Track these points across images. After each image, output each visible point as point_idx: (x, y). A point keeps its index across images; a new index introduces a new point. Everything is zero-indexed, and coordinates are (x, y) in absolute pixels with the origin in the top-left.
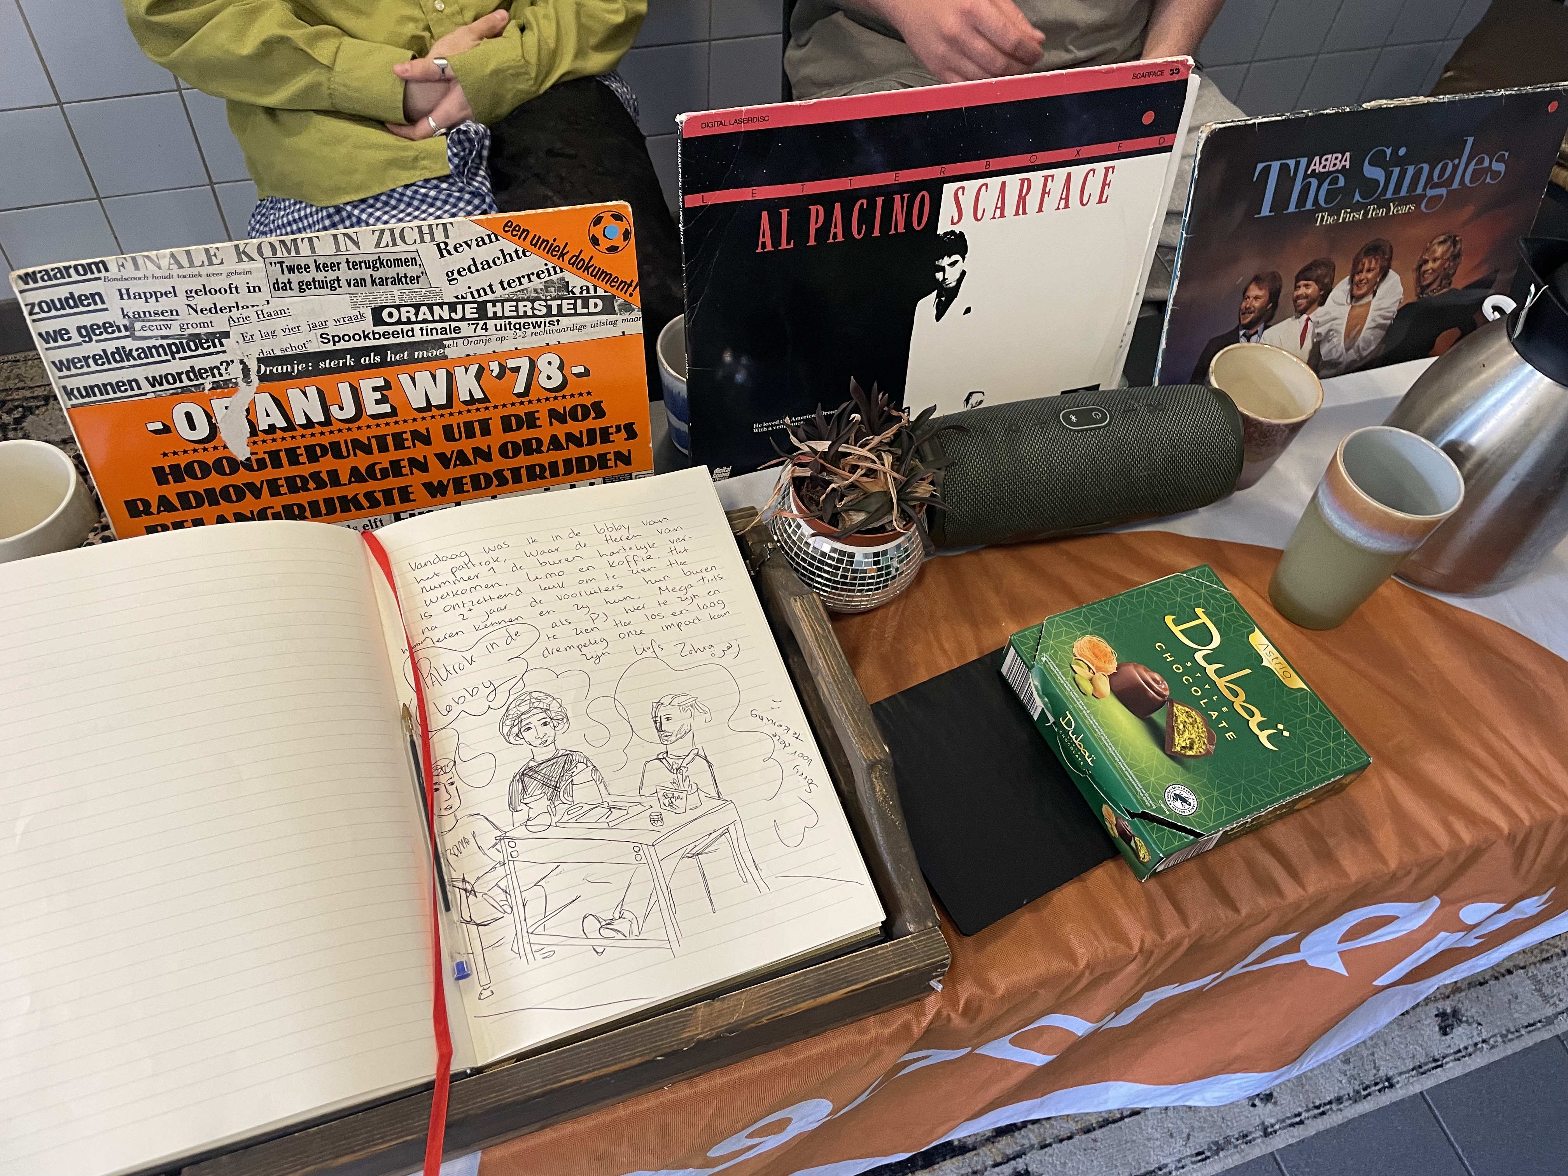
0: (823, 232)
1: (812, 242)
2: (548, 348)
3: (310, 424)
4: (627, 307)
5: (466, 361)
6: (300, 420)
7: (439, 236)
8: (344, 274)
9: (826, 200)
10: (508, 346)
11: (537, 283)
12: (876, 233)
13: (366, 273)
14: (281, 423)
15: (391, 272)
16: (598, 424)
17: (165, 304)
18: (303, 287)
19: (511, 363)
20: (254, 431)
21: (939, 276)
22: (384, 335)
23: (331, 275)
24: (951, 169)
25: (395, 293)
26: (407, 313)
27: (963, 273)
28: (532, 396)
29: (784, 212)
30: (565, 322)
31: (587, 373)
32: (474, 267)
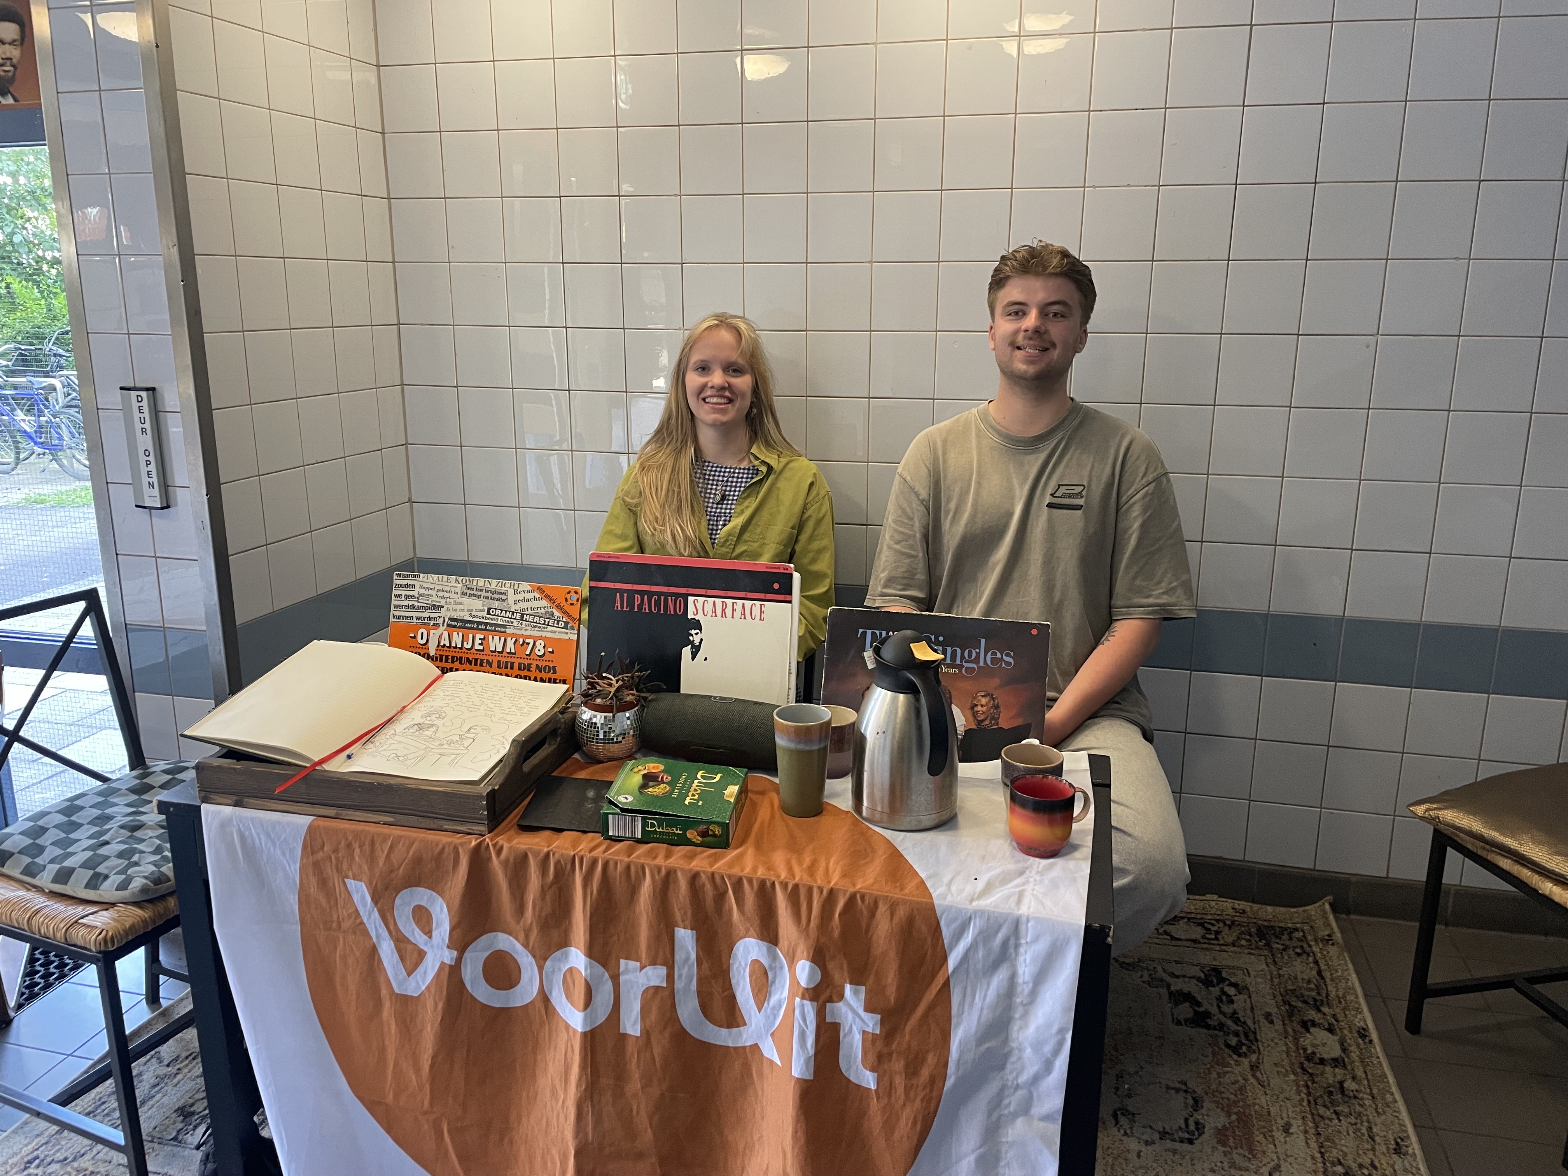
0: (640, 606)
1: (636, 610)
2: (541, 638)
3: (456, 647)
4: (572, 628)
5: (512, 635)
6: (454, 645)
7: (516, 587)
8: (484, 594)
9: (642, 593)
10: (528, 633)
11: (543, 611)
12: (662, 612)
13: (489, 595)
14: (448, 645)
15: (497, 596)
16: (553, 677)
17: (431, 592)
18: (470, 595)
19: (527, 641)
20: (438, 646)
21: (691, 638)
22: (489, 619)
23: (479, 593)
24: (691, 591)
25: (496, 604)
26: (498, 612)
27: (702, 640)
28: (531, 657)
29: (625, 595)
30: (550, 628)
31: (553, 652)
32: (524, 600)
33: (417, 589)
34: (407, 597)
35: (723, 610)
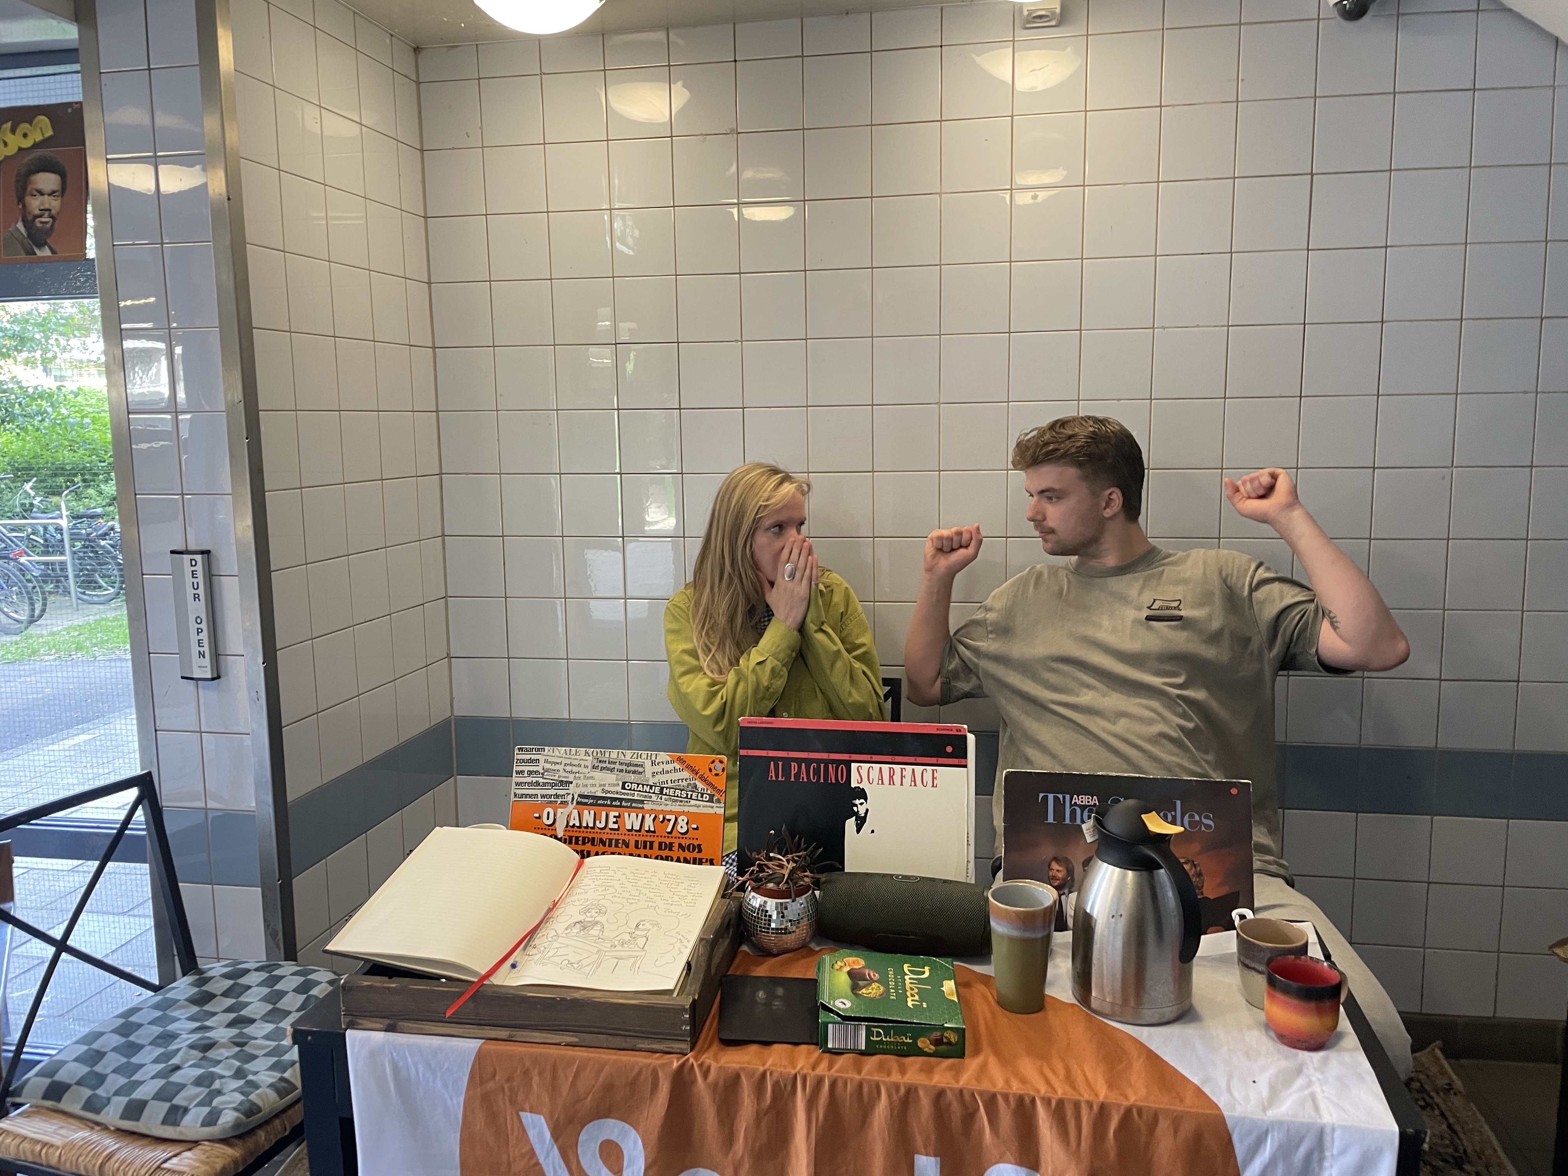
0: (798, 775)
1: (793, 779)
2: (683, 813)
3: (587, 827)
4: (719, 801)
5: (651, 811)
6: (584, 824)
7: (653, 758)
8: (617, 766)
9: (799, 761)
10: (668, 808)
11: (685, 783)
12: (822, 781)
13: (624, 767)
14: (578, 824)
15: (633, 769)
16: (698, 856)
17: (557, 767)
18: (602, 769)
19: (668, 817)
20: (567, 826)
21: (855, 809)
22: (624, 794)
23: (612, 766)
24: (854, 757)
25: (632, 777)
26: (634, 786)
27: (867, 810)
28: (673, 835)
29: (780, 763)
30: (693, 802)
31: (697, 829)
32: (663, 772)
33: (542, 763)
34: (530, 773)
35: (891, 777)
